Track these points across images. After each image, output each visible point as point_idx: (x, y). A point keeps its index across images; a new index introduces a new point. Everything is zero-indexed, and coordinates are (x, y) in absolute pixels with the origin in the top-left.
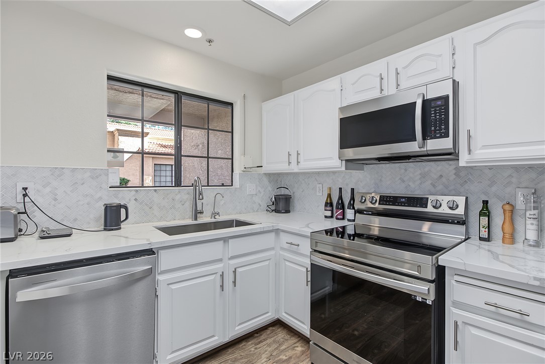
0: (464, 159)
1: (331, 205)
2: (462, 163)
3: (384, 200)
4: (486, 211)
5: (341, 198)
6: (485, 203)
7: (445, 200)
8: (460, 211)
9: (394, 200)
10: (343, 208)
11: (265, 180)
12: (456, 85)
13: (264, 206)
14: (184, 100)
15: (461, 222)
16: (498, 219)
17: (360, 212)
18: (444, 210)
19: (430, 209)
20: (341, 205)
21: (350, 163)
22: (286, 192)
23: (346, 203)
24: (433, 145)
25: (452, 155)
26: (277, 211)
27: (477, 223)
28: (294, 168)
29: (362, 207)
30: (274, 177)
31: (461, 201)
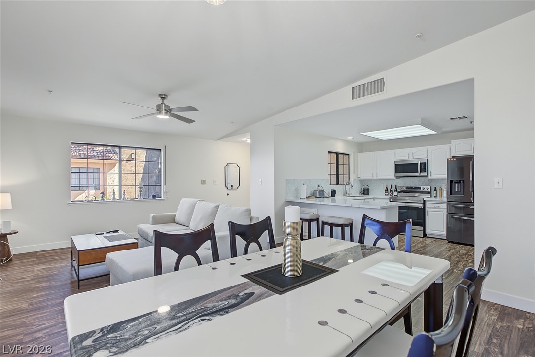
0: (430, 177)
1: (388, 191)
2: (429, 178)
3: (408, 188)
4: (435, 190)
5: (391, 188)
6: (435, 188)
7: (426, 187)
8: (429, 190)
9: (411, 188)
10: (392, 191)
11: (359, 182)
12: (428, 160)
13: (359, 192)
14: (339, 156)
15: (430, 193)
16: (438, 191)
17: (399, 192)
18: (425, 190)
19: (421, 190)
20: (391, 191)
21: (397, 177)
22: (367, 187)
23: (394, 190)
24: (422, 174)
25: (427, 176)
26: (364, 194)
27: (434, 193)
28: (375, 178)
29: (400, 191)
30: (362, 181)
31: (430, 187)
